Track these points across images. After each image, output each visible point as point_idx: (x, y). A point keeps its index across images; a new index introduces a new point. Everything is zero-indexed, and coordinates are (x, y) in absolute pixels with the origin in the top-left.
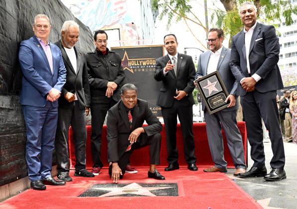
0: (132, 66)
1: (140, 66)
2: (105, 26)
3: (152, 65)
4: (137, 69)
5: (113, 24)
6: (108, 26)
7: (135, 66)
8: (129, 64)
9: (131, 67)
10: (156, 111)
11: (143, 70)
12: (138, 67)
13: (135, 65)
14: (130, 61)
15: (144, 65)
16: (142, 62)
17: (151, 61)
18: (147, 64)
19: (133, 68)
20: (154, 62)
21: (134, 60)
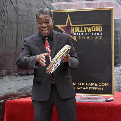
0: (75, 33)
1: (84, 33)
3: (98, 32)
8: (73, 30)
9: (75, 34)
10: (102, 87)
11: (88, 38)
12: (82, 34)
13: (79, 31)
14: (73, 27)
15: (89, 32)
16: (87, 28)
17: (97, 28)
18: (93, 31)
19: (76, 36)
20: (101, 28)
21: (78, 26)
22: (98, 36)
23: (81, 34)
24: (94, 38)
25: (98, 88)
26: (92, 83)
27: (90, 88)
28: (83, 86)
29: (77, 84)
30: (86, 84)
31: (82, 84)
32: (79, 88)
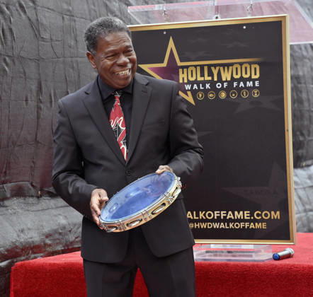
0: (189, 82)
1: (213, 83)
3: (250, 79)
4: (206, 91)
8: (183, 77)
9: (188, 87)
10: (262, 221)
11: (223, 95)
12: (208, 86)
13: (200, 79)
14: (183, 67)
15: (226, 81)
16: (219, 71)
17: (246, 68)
18: (236, 77)
19: (192, 90)
21: (196, 66)
22: (249, 89)
23: (204, 86)
24: (239, 96)
25: (252, 226)
26: (236, 213)
27: (231, 225)
28: (213, 221)
29: (198, 215)
30: (222, 215)
31: (210, 215)
32: (204, 226)
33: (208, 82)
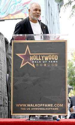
0: (33, 60)
1: (42, 61)
2: (9, 14)
3: (54, 60)
4: (39, 63)
5: (17, 13)
6: (12, 15)
7: (37, 61)
8: (31, 58)
10: (57, 107)
11: (45, 65)
12: (40, 62)
13: (37, 59)
15: (46, 60)
16: (44, 57)
17: (53, 57)
18: (50, 59)
19: (34, 63)
20: (56, 57)
21: (36, 55)
22: (54, 63)
23: (39, 62)
24: (51, 65)
25: (53, 109)
26: (48, 105)
27: (46, 109)
28: (40, 107)
29: (35, 105)
30: (43, 105)
31: (39, 105)
32: (36, 109)
33: (40, 60)
